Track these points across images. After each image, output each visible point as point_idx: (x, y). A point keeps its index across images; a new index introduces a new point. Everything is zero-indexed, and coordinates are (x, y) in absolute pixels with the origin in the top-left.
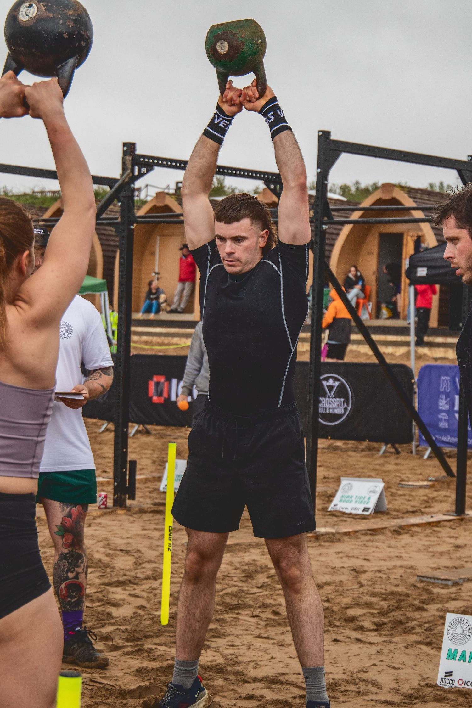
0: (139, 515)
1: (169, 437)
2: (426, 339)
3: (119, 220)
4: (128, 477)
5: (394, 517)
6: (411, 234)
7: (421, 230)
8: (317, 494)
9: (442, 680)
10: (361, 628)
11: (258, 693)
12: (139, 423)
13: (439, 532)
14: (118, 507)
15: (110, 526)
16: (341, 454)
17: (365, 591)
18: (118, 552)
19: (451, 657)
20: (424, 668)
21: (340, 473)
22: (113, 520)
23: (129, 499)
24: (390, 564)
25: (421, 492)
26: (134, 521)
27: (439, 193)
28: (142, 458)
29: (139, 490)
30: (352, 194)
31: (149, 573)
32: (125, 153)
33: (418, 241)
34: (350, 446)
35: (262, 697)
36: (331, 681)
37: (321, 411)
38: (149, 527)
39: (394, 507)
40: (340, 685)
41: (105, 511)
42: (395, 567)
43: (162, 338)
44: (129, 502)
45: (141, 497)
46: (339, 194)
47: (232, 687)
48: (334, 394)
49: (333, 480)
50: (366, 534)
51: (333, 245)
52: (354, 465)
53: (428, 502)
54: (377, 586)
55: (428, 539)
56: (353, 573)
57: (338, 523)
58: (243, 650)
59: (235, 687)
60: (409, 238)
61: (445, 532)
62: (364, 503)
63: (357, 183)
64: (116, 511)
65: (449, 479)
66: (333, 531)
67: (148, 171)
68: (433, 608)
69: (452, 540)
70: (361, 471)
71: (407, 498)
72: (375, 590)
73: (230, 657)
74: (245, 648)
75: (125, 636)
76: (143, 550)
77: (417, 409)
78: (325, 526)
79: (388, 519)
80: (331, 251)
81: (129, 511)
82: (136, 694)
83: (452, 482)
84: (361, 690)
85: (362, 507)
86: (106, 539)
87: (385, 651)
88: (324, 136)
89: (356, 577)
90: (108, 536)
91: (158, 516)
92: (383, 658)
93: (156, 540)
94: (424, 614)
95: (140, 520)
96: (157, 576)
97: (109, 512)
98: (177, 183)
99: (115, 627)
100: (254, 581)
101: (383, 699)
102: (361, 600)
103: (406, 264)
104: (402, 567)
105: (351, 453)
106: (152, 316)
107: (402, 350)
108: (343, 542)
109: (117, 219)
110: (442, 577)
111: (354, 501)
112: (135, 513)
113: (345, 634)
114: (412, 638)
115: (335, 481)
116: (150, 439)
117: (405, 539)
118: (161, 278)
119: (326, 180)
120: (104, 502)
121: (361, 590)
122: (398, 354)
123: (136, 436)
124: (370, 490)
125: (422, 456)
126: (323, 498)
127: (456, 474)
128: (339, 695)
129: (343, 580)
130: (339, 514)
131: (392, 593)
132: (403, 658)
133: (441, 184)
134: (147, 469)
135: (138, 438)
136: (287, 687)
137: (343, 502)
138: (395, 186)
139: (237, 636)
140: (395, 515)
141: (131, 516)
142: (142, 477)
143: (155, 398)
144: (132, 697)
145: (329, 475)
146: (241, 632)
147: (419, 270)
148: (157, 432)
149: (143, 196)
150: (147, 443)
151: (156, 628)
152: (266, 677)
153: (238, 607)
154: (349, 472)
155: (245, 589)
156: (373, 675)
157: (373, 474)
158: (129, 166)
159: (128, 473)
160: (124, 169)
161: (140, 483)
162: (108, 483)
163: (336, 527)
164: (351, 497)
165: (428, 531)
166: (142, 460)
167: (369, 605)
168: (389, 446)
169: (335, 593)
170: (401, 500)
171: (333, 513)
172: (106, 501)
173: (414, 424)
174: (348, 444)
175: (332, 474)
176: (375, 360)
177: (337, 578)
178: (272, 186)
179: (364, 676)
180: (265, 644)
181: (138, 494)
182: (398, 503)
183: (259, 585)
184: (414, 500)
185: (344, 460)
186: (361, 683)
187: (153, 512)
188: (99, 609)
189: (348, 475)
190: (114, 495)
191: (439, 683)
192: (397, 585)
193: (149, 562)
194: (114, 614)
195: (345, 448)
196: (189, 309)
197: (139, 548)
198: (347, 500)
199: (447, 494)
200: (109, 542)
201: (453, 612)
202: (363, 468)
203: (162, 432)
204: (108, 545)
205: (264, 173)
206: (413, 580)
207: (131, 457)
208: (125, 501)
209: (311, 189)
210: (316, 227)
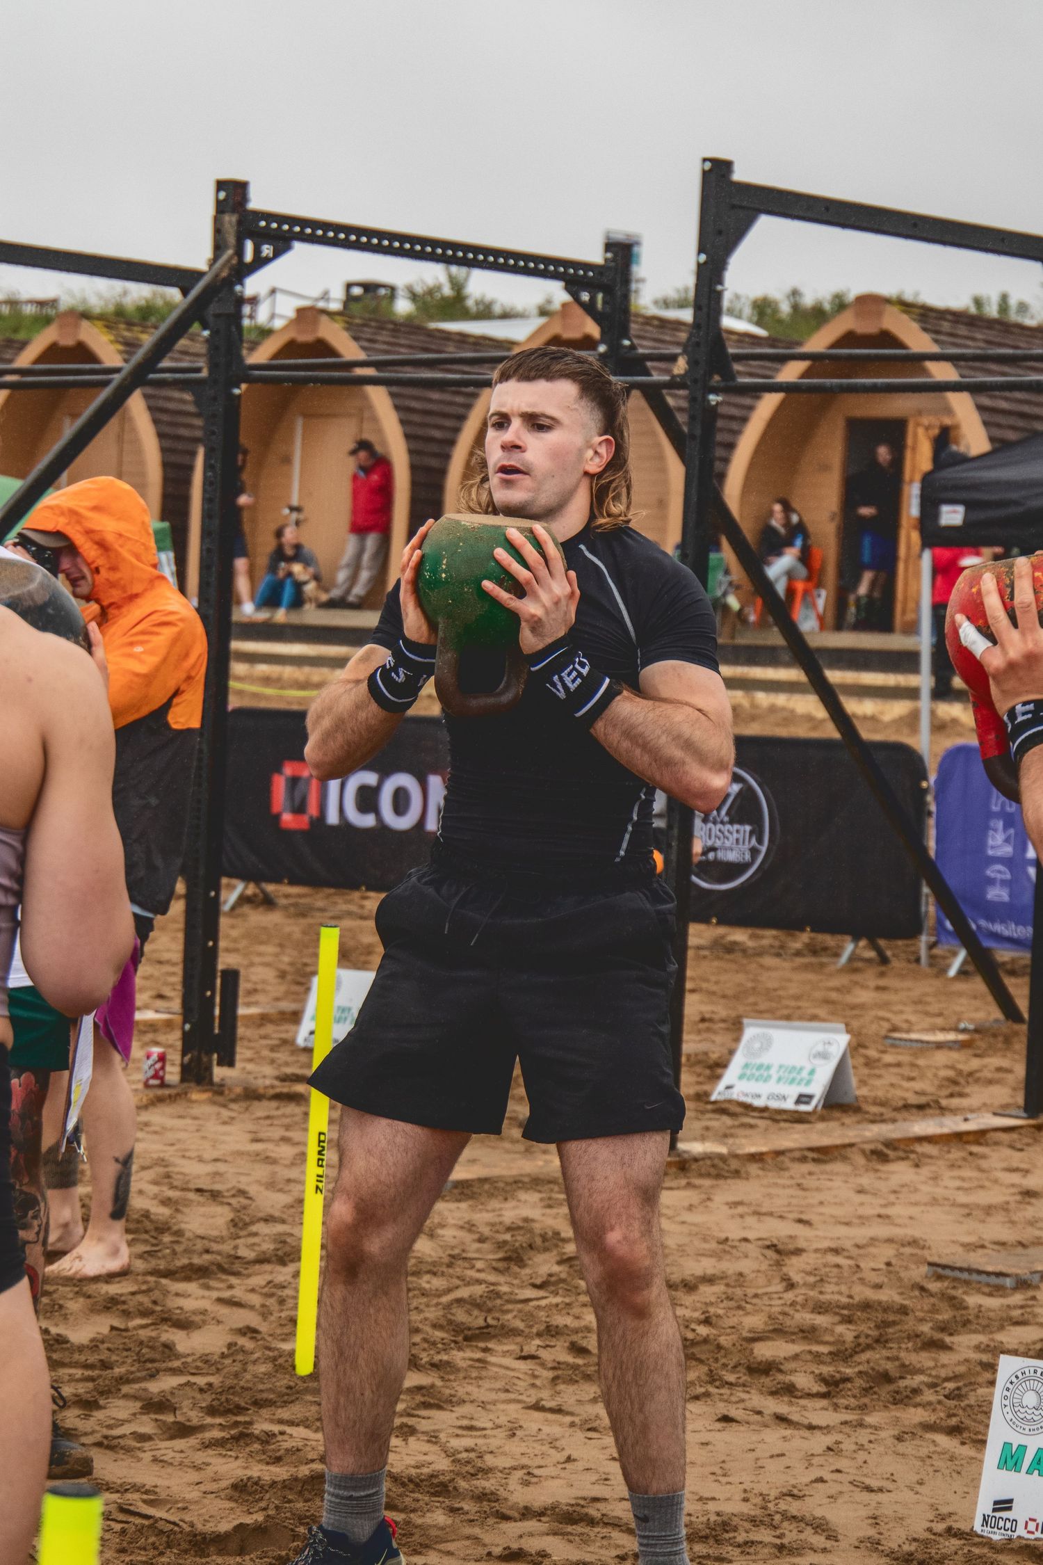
0: (244, 1104)
1: (318, 914)
3: (204, 374)
4: (217, 1012)
5: (871, 1118)
6: (925, 421)
7: (949, 411)
8: (684, 1059)
9: (985, 1520)
10: (789, 1390)
11: (532, 1545)
12: (246, 877)
13: (984, 1157)
14: (192, 1085)
15: (171, 1129)
16: (745, 961)
17: (800, 1299)
18: (192, 1196)
19: (1010, 1463)
20: (943, 1491)
21: (741, 1009)
22: (180, 1117)
23: (220, 1064)
24: (861, 1233)
25: (941, 1058)
26: (233, 1118)
28: (252, 964)
29: (246, 1043)
30: (780, 321)
31: (268, 1246)
32: (221, 208)
34: (765, 942)
35: (543, 1554)
36: (713, 1518)
38: (269, 1134)
39: (873, 1094)
40: (735, 1529)
41: (160, 1092)
42: (873, 1241)
43: (307, 669)
44: (219, 1073)
45: (250, 1060)
46: (750, 321)
47: (468, 1530)
48: (728, 814)
49: (722, 1025)
50: (803, 1159)
51: (731, 446)
52: (775, 990)
53: (957, 1083)
54: (829, 1288)
55: (956, 1173)
56: (770, 1253)
57: (733, 1131)
58: (497, 1440)
59: (476, 1531)
60: (921, 431)
61: (997, 1158)
62: (799, 1084)
63: (795, 293)
64: (186, 1093)
65: (1007, 1027)
66: (723, 1150)
67: (277, 254)
68: (965, 1344)
69: (1015, 1178)
70: (793, 1003)
71: (906, 1071)
72: (822, 1298)
73: (464, 1455)
74: (501, 1434)
75: (205, 1402)
76: (253, 1190)
77: (932, 853)
78: (703, 1139)
79: (858, 1122)
80: (726, 461)
81: (221, 1093)
82: (234, 1545)
83: (1016, 1034)
84: (785, 1541)
85: (793, 1092)
86: (161, 1162)
87: (848, 1446)
88: (717, 173)
89: (778, 1264)
90: (166, 1156)
91: (292, 1109)
92: (842, 1463)
93: (286, 1166)
94: (945, 1358)
95: (246, 1116)
96: (288, 1254)
97: (170, 1096)
98: (349, 286)
99: (182, 1380)
100: (527, 1271)
102: (788, 1322)
103: (912, 495)
104: (890, 1241)
105: (769, 961)
106: (281, 615)
107: (899, 708)
108: (747, 1179)
109: (198, 370)
110: (990, 1269)
111: (775, 1078)
112: (234, 1100)
113: (748, 1405)
114: (915, 1416)
115: (727, 1029)
116: (272, 919)
117: (900, 1172)
118: (306, 520)
119: (721, 282)
120: (157, 1072)
121: (790, 1296)
122: (887, 718)
123: (239, 911)
124: (814, 1051)
125: (944, 970)
126: (698, 1069)
127: (1026, 1016)
128: (733, 1552)
129: (746, 1271)
130: (739, 1110)
131: (866, 1306)
132: (890, 1465)
133: (1004, 298)
134: (264, 991)
135: (243, 916)
136: (605, 1531)
137: (748, 1079)
138: (887, 301)
139: (483, 1405)
140: (875, 1114)
141: (225, 1106)
142: (253, 1010)
143: (287, 817)
144: (220, 1552)
145: (713, 1012)
146: (493, 1396)
147: (945, 509)
148: (291, 901)
149: (262, 316)
150: (265, 928)
151: (282, 1382)
152: (553, 1507)
153: (485, 1333)
154: (762, 1007)
155: (504, 1289)
156: (815, 1506)
157: (821, 1012)
158: (232, 240)
159: (218, 999)
160: (218, 247)
161: (247, 1026)
162: (169, 1024)
163: (730, 1141)
164: (768, 1068)
165: (956, 1154)
166: (253, 970)
167: (808, 1334)
168: (862, 943)
169: (726, 1304)
170: (890, 1077)
171: (724, 1106)
172: (163, 1068)
173: (926, 890)
174: (762, 937)
175: (721, 1011)
176: (831, 732)
177: (729, 1266)
178: (585, 297)
179: (794, 1507)
180: (553, 1427)
181: (242, 1052)
182: (884, 1085)
183: (538, 1281)
184: (922, 1077)
185: (751, 976)
186: (786, 1524)
187: (278, 1097)
188: (144, 1334)
189: (759, 1014)
190: (184, 1054)
191: (978, 1527)
192: (878, 1286)
193: (268, 1219)
194: (181, 1348)
195: (754, 949)
196: (374, 600)
197: (242, 1187)
198: (757, 1074)
199: (1005, 1063)
200: (170, 1169)
201: (1015, 1353)
202: (797, 998)
203: (302, 901)
204: (168, 1176)
205: (567, 263)
206: (918, 1273)
207: (225, 961)
208: (209, 1069)
209: (681, 305)
210: (692, 400)
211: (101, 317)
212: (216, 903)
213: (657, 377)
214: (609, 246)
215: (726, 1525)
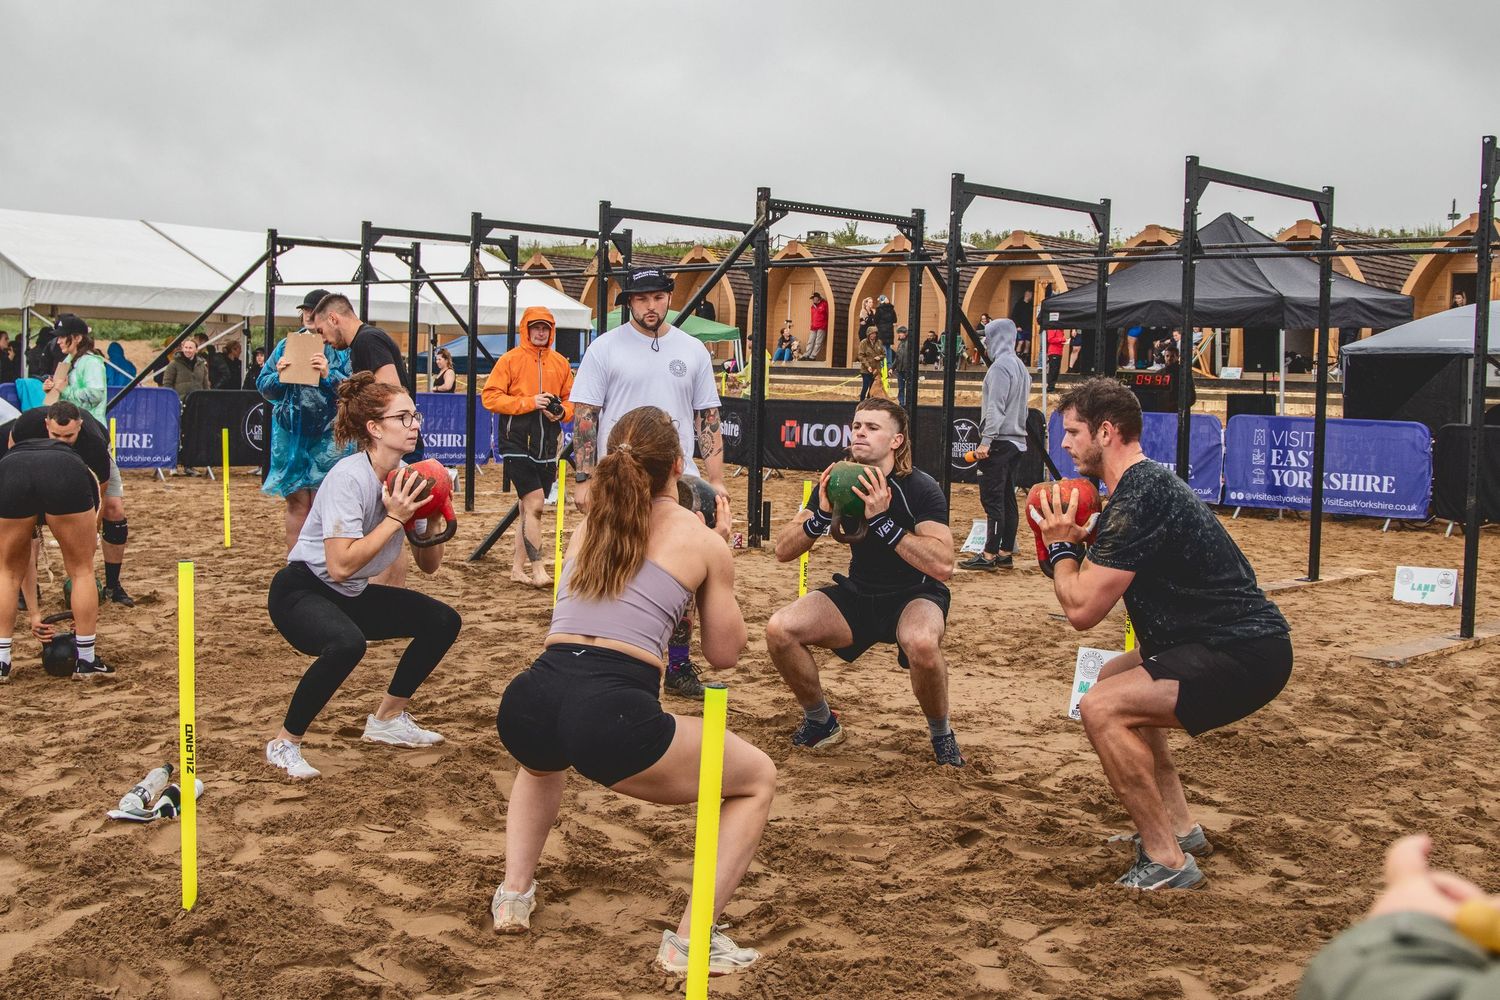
2: (1057, 386)
3: (753, 265)
4: (762, 519)
6: (1042, 281)
7: (1052, 277)
9: (1073, 712)
10: (994, 663)
11: (892, 723)
12: (772, 467)
14: (752, 548)
15: (745, 565)
17: (997, 629)
18: (753, 590)
20: (1056, 702)
21: (971, 516)
22: (748, 560)
23: (763, 540)
24: (1021, 603)
26: (766, 560)
27: (1070, 241)
28: (776, 501)
30: (982, 243)
32: (759, 199)
33: (1049, 289)
35: (897, 727)
36: (963, 713)
37: (954, 455)
40: (973, 717)
41: (740, 551)
42: (1027, 606)
43: (794, 385)
44: (763, 543)
46: (970, 243)
47: (867, 717)
48: (966, 438)
49: (964, 523)
54: (1009, 624)
56: (985, 611)
58: (877, 683)
59: (870, 718)
63: (988, 232)
64: (750, 551)
67: (782, 217)
68: (1064, 645)
72: (1007, 628)
73: (864, 689)
76: (777, 588)
77: (1048, 452)
81: (763, 551)
82: (774, 722)
87: (1018, 684)
88: (958, 179)
89: (988, 615)
90: (745, 575)
92: (1016, 691)
93: (791, 579)
94: (1056, 650)
97: (744, 552)
101: (1016, 730)
102: (993, 638)
103: (1037, 310)
104: (1033, 606)
106: (784, 364)
108: (975, 582)
109: (751, 264)
113: (977, 669)
114: (1044, 673)
115: (966, 524)
116: (782, 483)
118: (794, 326)
119: (959, 227)
120: (738, 543)
121: (993, 628)
123: (770, 480)
128: (972, 725)
131: (1024, 631)
132: (1035, 692)
134: (781, 511)
135: (771, 482)
137: (975, 543)
138: (1027, 233)
139: (871, 670)
141: (765, 556)
142: (776, 519)
143: (787, 443)
144: (769, 725)
145: (960, 518)
146: (875, 667)
147: (1051, 315)
148: (790, 476)
149: (775, 244)
150: (780, 487)
156: (1004, 708)
158: (763, 211)
159: (762, 515)
160: (758, 214)
162: (743, 524)
166: (777, 503)
167: (1001, 642)
172: (741, 542)
173: (1046, 468)
175: (964, 517)
177: (969, 616)
178: (905, 230)
179: (996, 708)
186: (993, 715)
190: (749, 536)
191: (1069, 715)
192: (1029, 624)
194: (751, 649)
196: (821, 357)
197: (773, 587)
200: (745, 580)
201: (1085, 647)
203: (796, 475)
204: (744, 583)
205: (898, 217)
206: (1045, 618)
207: (765, 499)
208: (759, 541)
209: (945, 237)
210: (950, 270)
211: (711, 247)
212: (760, 477)
213: (934, 261)
214: (914, 211)
215: (969, 716)
